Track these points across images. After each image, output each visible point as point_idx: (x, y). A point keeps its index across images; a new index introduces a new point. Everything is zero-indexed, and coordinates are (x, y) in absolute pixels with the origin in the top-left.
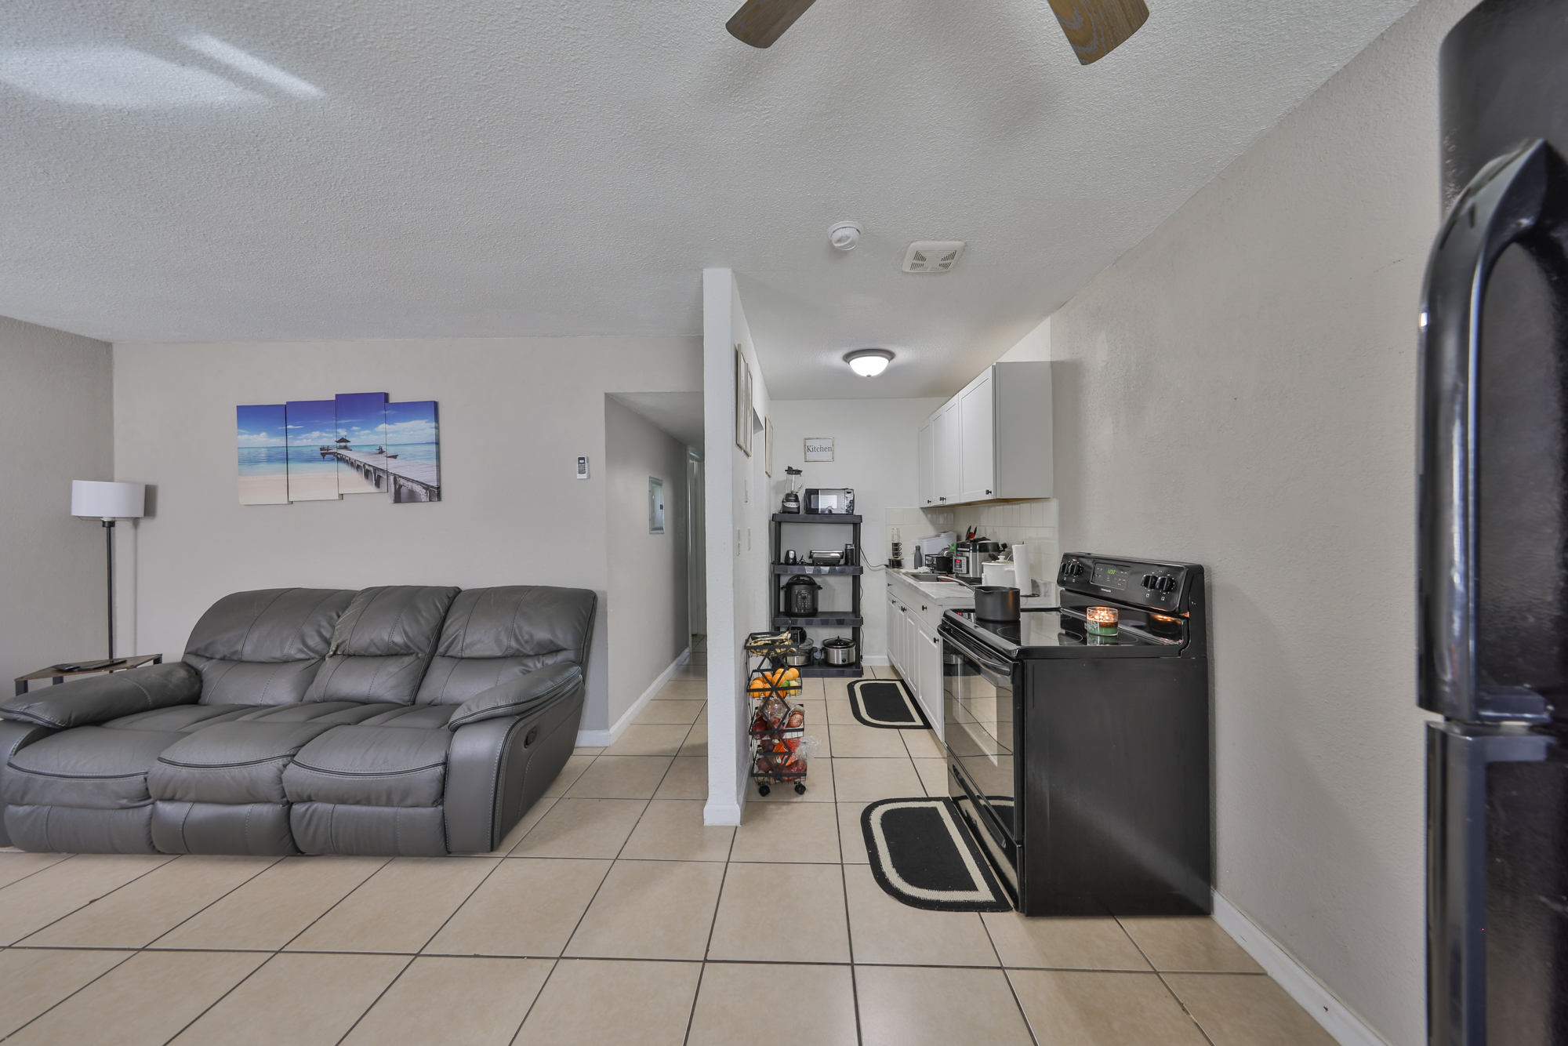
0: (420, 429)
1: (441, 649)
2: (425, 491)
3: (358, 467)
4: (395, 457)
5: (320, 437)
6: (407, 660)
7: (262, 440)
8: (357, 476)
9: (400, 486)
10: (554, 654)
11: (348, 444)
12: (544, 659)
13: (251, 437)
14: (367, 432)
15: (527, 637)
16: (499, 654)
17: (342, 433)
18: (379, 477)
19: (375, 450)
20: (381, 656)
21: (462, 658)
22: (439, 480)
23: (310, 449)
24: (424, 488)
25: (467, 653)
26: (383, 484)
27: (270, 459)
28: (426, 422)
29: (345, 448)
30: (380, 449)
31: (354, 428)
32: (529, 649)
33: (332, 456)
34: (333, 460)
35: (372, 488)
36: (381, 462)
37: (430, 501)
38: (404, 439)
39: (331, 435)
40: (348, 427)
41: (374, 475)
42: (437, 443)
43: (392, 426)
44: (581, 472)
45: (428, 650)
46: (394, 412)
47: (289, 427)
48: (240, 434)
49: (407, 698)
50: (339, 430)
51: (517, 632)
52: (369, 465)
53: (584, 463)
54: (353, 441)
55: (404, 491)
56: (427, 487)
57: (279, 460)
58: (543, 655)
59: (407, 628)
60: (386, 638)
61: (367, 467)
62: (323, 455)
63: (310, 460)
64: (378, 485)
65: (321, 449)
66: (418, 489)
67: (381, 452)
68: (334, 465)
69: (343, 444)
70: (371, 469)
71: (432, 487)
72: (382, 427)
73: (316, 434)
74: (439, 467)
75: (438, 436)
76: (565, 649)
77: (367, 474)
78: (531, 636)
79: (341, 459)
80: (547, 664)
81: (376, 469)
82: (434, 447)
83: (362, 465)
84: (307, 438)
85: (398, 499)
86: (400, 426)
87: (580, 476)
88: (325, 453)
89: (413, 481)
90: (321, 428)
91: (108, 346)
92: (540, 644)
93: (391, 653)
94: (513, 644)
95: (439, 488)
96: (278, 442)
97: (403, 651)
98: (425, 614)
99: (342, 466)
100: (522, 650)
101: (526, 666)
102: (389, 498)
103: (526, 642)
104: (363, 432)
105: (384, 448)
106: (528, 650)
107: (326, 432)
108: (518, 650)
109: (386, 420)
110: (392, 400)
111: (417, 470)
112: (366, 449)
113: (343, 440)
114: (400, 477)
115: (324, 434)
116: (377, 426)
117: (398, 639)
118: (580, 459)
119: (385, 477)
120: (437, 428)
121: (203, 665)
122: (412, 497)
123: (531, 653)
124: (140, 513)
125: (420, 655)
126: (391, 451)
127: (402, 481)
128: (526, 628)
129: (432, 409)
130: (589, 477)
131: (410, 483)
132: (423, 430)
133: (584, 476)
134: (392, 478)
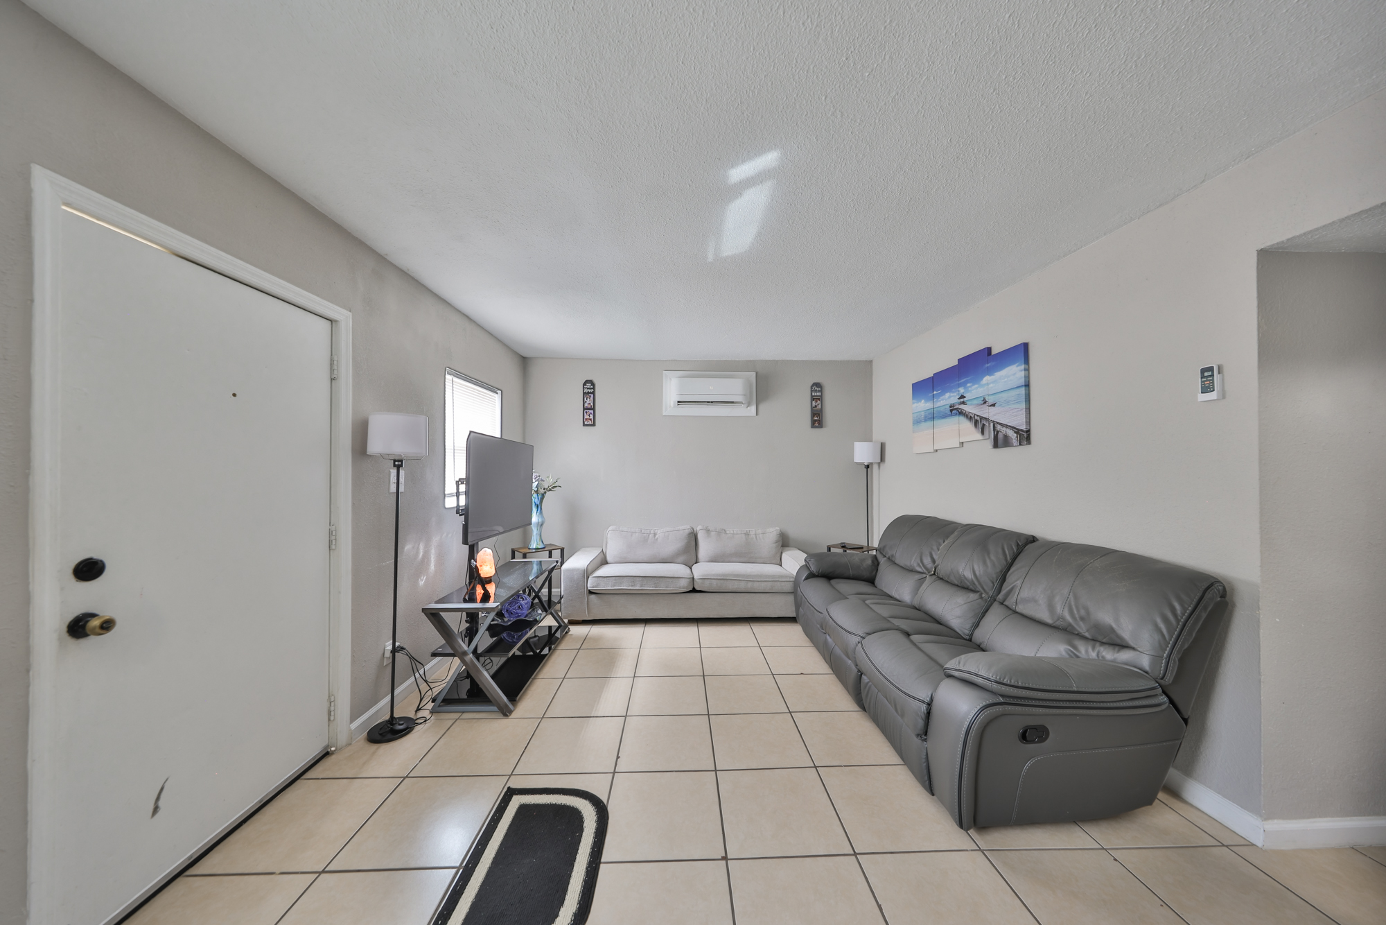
0: (1012, 374)
1: (1000, 597)
2: (1015, 435)
3: (971, 418)
4: (994, 405)
5: (950, 397)
6: (973, 596)
7: (923, 405)
8: (967, 425)
9: (998, 432)
10: (1117, 648)
11: (965, 399)
12: (1102, 649)
13: (918, 405)
14: (976, 386)
15: (1083, 612)
17: (962, 390)
18: (984, 425)
20: (958, 586)
21: (1015, 612)
22: (1028, 422)
23: (944, 407)
24: (1015, 432)
25: (1020, 608)
26: (986, 432)
27: (926, 420)
28: (1017, 366)
29: (963, 403)
30: (985, 399)
31: (969, 385)
32: (1085, 629)
34: (956, 414)
35: (979, 436)
36: (984, 412)
37: (1020, 444)
38: (1000, 387)
39: (955, 394)
40: (964, 385)
41: (980, 423)
42: (1027, 385)
43: (992, 377)
44: (1205, 390)
45: (991, 593)
46: (993, 363)
47: (935, 393)
48: (913, 403)
49: (967, 632)
50: (960, 389)
51: (1073, 603)
52: (978, 416)
53: (1213, 375)
54: (968, 396)
55: (1000, 436)
56: (1017, 431)
57: (930, 419)
58: (1103, 644)
59: (976, 568)
60: (961, 571)
61: (976, 417)
62: (951, 411)
63: (944, 416)
64: (983, 433)
65: (950, 407)
66: (1011, 433)
67: (985, 402)
69: (962, 400)
70: (978, 418)
71: (1022, 430)
72: (987, 379)
73: (947, 395)
74: (1028, 410)
75: (1027, 378)
76: (1133, 649)
77: (976, 423)
79: (961, 413)
80: (1103, 657)
81: (982, 418)
82: (1023, 390)
83: (973, 416)
84: (943, 400)
85: (996, 445)
86: (998, 374)
87: (1204, 397)
88: (955, 411)
89: (1007, 426)
90: (949, 390)
91: (871, 362)
92: (1098, 627)
93: (963, 586)
94: (1066, 614)
95: (1028, 431)
96: (929, 405)
97: (971, 587)
98: (993, 557)
99: (962, 418)
100: (1075, 626)
101: (1075, 647)
102: (990, 443)
103: (1082, 619)
106: (1082, 628)
107: (953, 392)
108: (1070, 625)
109: (990, 372)
110: (994, 352)
111: (1010, 416)
112: (975, 402)
113: (962, 397)
114: (998, 423)
115: (952, 394)
116: (982, 379)
117: (968, 574)
118: (1203, 371)
119: (987, 425)
120: (1027, 370)
121: (882, 560)
122: (1007, 443)
123: (1087, 635)
124: (879, 461)
125: (983, 595)
126: (990, 400)
127: (999, 427)
128: (1083, 602)
129: (1022, 351)
130: (1223, 395)
131: (1004, 429)
132: (1014, 374)
133: (1212, 396)
134: (992, 425)
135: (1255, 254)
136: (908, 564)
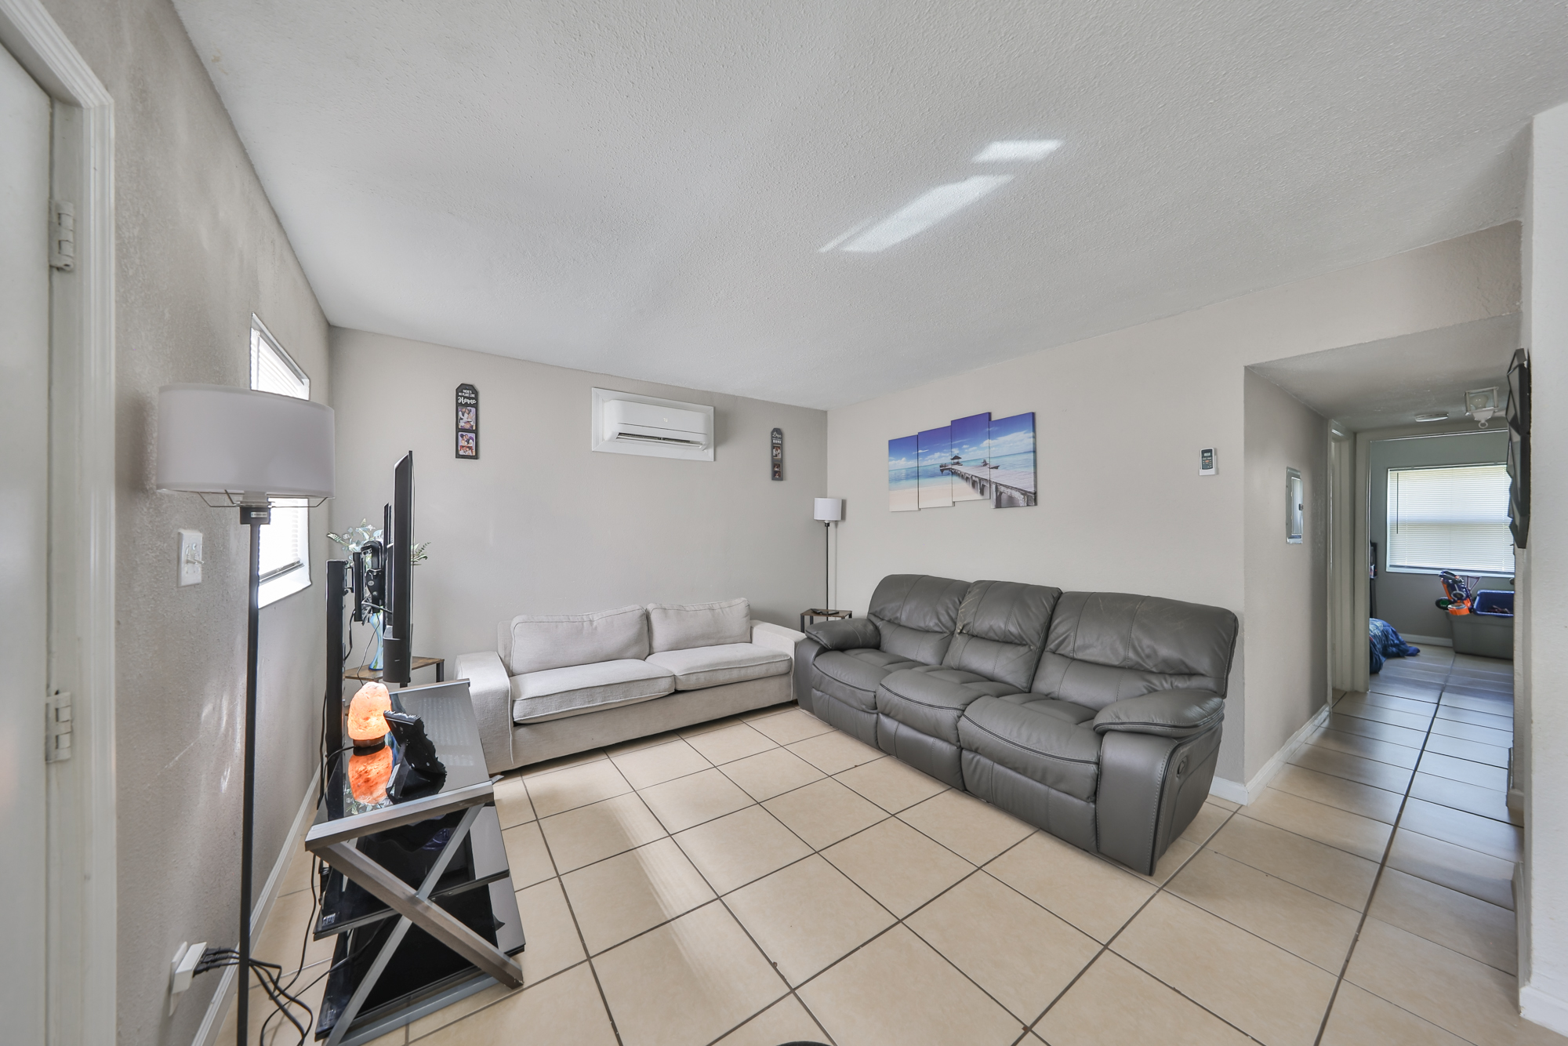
0: (1019, 440)
1: (1052, 646)
2: (1022, 496)
3: (967, 479)
4: (996, 468)
5: (940, 457)
6: (1021, 649)
7: (904, 463)
8: (966, 487)
9: (1001, 493)
10: (1186, 677)
11: (960, 460)
12: (1173, 680)
13: (897, 462)
14: (974, 448)
15: (1147, 651)
16: (1116, 663)
17: (956, 451)
18: (984, 486)
19: (980, 463)
20: (998, 641)
21: (1073, 659)
22: (1036, 486)
23: (933, 466)
24: (1022, 494)
25: (1080, 656)
26: (987, 492)
27: (908, 477)
28: (1025, 434)
29: (958, 463)
30: (985, 461)
31: (965, 446)
32: (1151, 664)
33: (947, 471)
34: (948, 474)
35: (978, 496)
36: (984, 473)
37: (1028, 505)
38: (1004, 451)
39: (948, 455)
40: (959, 446)
41: (979, 485)
42: (1035, 452)
43: (995, 441)
44: (1208, 468)
45: (1038, 644)
46: (996, 428)
47: (920, 451)
48: (890, 460)
49: (1025, 685)
50: (953, 450)
51: (1136, 644)
52: (976, 477)
53: (1211, 456)
54: (964, 457)
55: (1004, 497)
56: (1024, 493)
57: (913, 477)
58: (1171, 675)
59: (1020, 621)
60: (1003, 626)
61: (974, 478)
62: (942, 471)
63: (933, 475)
64: (982, 493)
65: (941, 467)
66: (1017, 495)
67: (985, 464)
68: (949, 478)
69: (956, 461)
70: (977, 480)
71: (1030, 492)
72: (986, 443)
73: (937, 455)
74: (1035, 473)
75: (1035, 444)
76: (1202, 675)
77: (974, 484)
78: (1155, 652)
79: (954, 473)
80: (1177, 686)
81: (981, 479)
82: (1031, 455)
83: (970, 477)
84: (931, 459)
85: (999, 505)
86: (1001, 439)
87: (1203, 472)
88: (944, 470)
89: (1012, 488)
90: (940, 450)
91: (825, 411)
92: (1166, 661)
93: (1006, 641)
94: (1131, 655)
95: (1035, 493)
96: (913, 463)
97: (1016, 641)
98: (1034, 609)
99: (955, 478)
100: (1144, 664)
101: (1151, 683)
102: (992, 504)
103: (1148, 656)
104: (971, 449)
105: (988, 462)
106: (1149, 665)
107: (944, 453)
108: (1138, 663)
109: (989, 436)
110: (994, 418)
111: (1016, 478)
112: (973, 463)
113: (956, 457)
114: (1001, 485)
115: (943, 454)
116: (982, 442)
117: (1013, 629)
118: (1204, 452)
119: (988, 486)
120: (1034, 437)
122: (1012, 503)
123: (1154, 670)
124: (840, 517)
125: (1032, 647)
126: (993, 463)
127: (1002, 489)
128: (1146, 642)
129: (1029, 420)
130: (1217, 472)
131: (1009, 490)
132: (1022, 440)
133: (1212, 472)
134: (994, 486)
135: (1242, 371)
136: (922, 625)
